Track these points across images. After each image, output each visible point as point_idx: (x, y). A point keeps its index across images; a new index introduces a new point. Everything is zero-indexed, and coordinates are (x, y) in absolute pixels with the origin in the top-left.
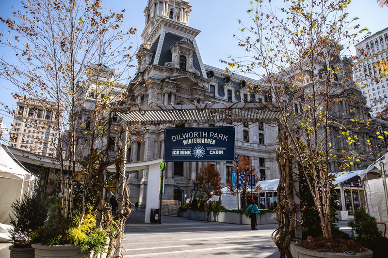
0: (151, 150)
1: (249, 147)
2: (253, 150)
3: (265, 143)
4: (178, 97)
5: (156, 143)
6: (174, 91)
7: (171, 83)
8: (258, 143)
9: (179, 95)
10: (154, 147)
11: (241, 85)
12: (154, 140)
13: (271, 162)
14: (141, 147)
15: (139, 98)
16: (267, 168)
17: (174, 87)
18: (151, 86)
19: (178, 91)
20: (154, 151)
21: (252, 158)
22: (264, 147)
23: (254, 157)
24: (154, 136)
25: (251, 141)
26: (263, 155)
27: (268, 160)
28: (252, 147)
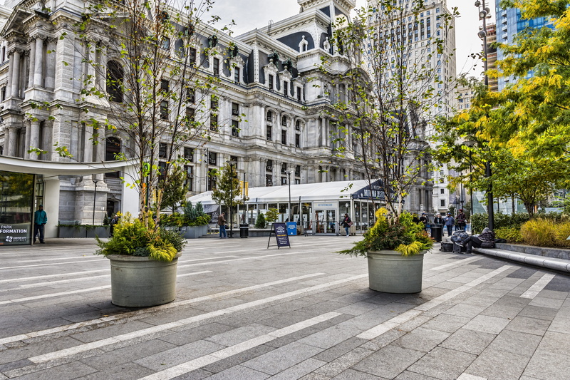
0: (66, 136)
1: (217, 139)
2: (223, 145)
3: (240, 135)
4: (111, 51)
5: (75, 124)
6: (106, 39)
7: (101, 24)
8: (231, 134)
9: (114, 47)
10: (71, 131)
11: (210, 43)
12: (71, 119)
13: (247, 163)
14: (46, 130)
15: (39, 42)
16: (241, 170)
17: (106, 33)
18: (63, 23)
19: (112, 40)
20: (70, 137)
21: (221, 155)
22: (239, 140)
23: (224, 154)
24: (70, 113)
25: (221, 131)
26: (236, 152)
27: (242, 159)
28: (221, 140)
